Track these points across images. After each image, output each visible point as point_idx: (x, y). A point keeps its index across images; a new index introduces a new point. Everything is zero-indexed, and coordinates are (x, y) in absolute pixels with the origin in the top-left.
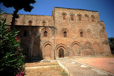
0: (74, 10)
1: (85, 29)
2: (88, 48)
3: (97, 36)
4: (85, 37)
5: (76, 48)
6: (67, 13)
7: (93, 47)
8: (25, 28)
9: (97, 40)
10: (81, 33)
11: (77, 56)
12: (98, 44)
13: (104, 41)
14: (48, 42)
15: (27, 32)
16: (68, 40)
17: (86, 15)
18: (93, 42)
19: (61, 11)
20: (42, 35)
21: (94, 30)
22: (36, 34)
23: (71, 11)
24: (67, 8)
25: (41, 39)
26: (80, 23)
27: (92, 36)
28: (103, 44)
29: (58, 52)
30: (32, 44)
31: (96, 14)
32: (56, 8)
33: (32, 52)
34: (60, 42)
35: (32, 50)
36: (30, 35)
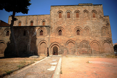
0: (72, 6)
1: (82, 27)
2: (85, 47)
3: (97, 34)
4: (82, 35)
5: (71, 46)
6: (63, 11)
7: (91, 46)
8: (25, 28)
9: (96, 38)
10: (78, 31)
11: (71, 54)
12: (98, 42)
13: (105, 39)
14: (43, 40)
15: (26, 31)
16: (62, 39)
17: (85, 11)
18: (91, 41)
19: (57, 9)
20: (38, 34)
21: (93, 28)
22: (33, 34)
23: (68, 8)
24: (64, 6)
25: (37, 37)
26: (78, 20)
27: (91, 34)
28: (104, 42)
29: (52, 50)
30: (30, 42)
31: (99, 8)
32: (52, 7)
33: (29, 49)
34: (54, 41)
35: (29, 47)
36: (28, 34)
